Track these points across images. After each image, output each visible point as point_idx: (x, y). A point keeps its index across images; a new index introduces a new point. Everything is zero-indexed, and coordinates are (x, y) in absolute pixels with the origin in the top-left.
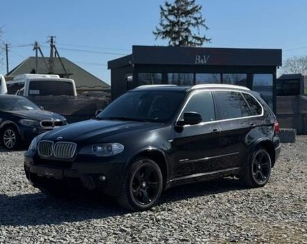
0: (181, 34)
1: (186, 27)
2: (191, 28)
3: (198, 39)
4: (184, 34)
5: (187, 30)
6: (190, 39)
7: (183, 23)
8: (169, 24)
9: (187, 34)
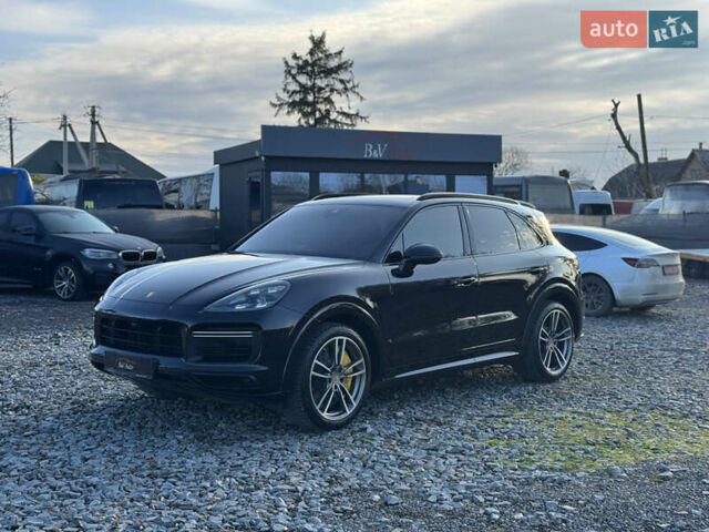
0: (319, 106)
1: (327, 95)
2: (335, 97)
3: (347, 115)
4: (322, 107)
5: (328, 100)
6: (333, 116)
7: (321, 89)
8: (298, 89)
9: (328, 107)
